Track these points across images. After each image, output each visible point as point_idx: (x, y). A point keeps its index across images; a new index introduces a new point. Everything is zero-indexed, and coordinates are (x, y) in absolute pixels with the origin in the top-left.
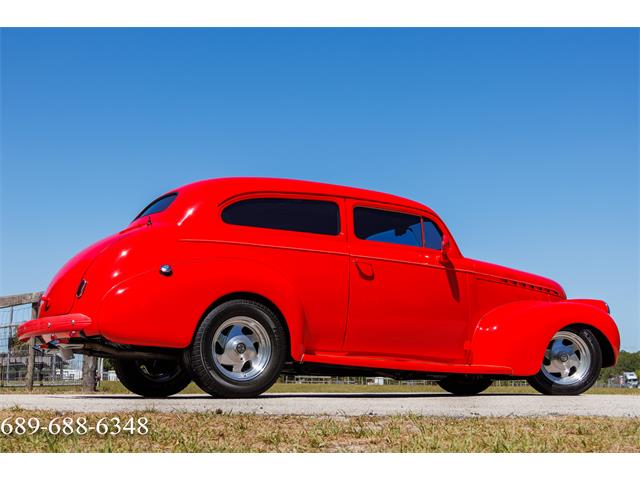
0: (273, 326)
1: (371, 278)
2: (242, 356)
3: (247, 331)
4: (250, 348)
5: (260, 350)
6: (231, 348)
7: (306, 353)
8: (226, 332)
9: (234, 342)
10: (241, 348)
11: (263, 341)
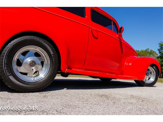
0: (52, 53)
1: (97, 38)
2: (33, 68)
3: (37, 55)
4: (38, 64)
5: (44, 65)
6: (26, 63)
7: (68, 69)
8: (24, 54)
9: (29, 60)
10: (33, 64)
11: (46, 60)
